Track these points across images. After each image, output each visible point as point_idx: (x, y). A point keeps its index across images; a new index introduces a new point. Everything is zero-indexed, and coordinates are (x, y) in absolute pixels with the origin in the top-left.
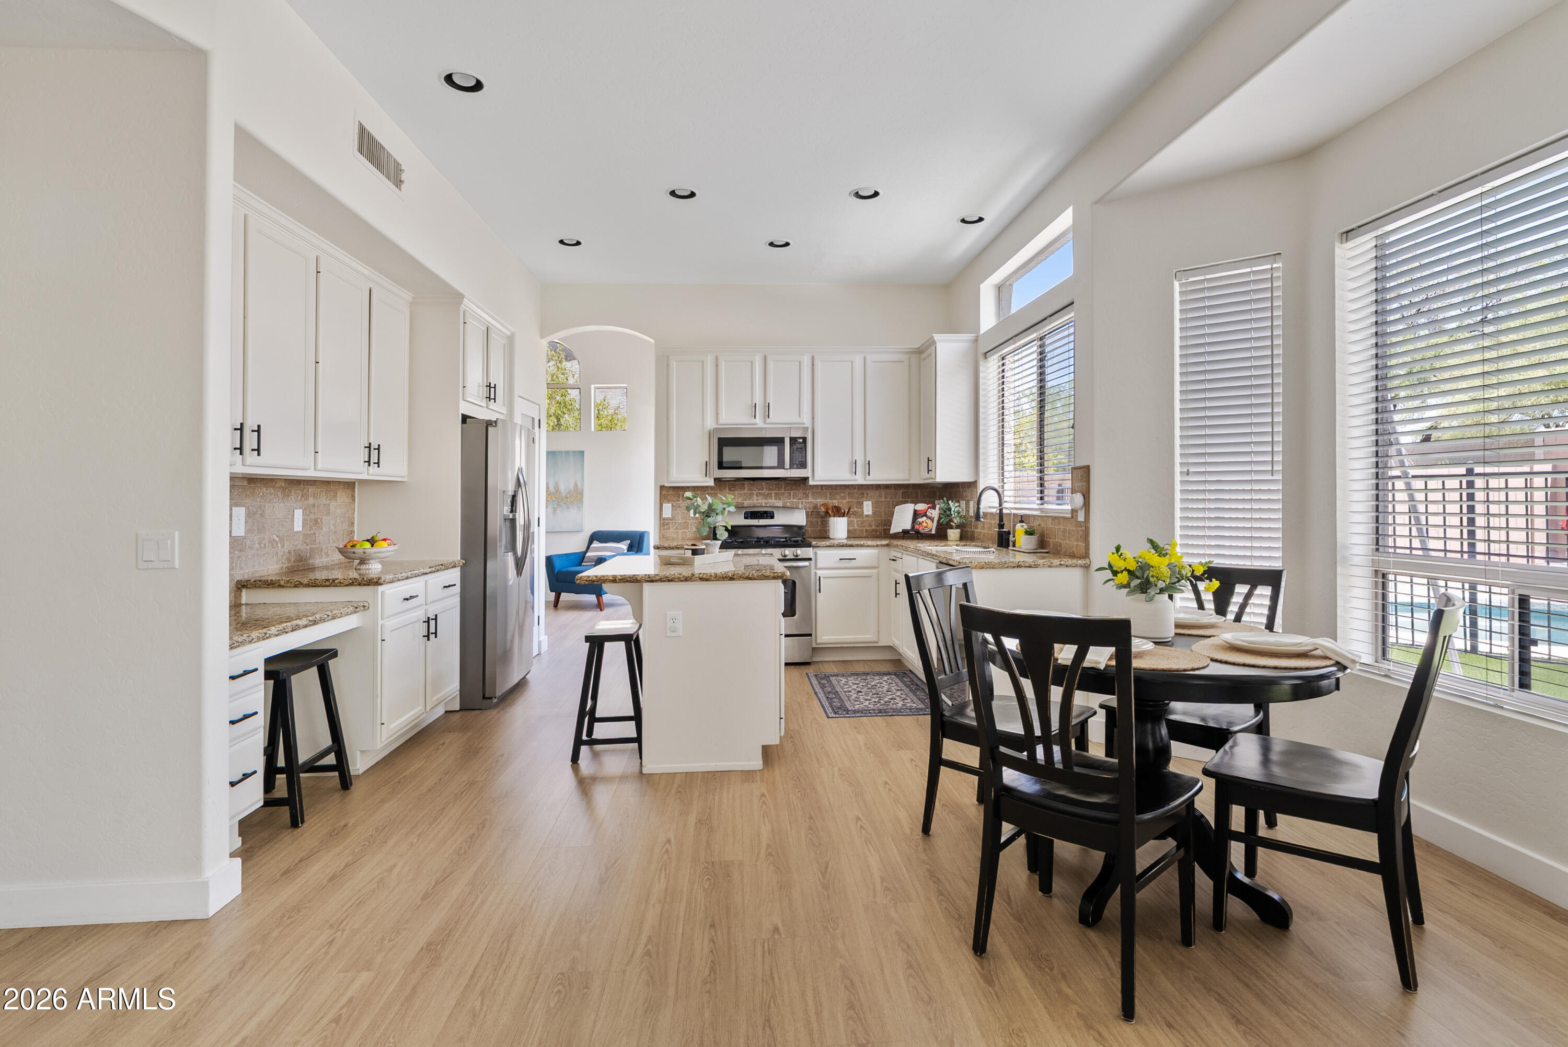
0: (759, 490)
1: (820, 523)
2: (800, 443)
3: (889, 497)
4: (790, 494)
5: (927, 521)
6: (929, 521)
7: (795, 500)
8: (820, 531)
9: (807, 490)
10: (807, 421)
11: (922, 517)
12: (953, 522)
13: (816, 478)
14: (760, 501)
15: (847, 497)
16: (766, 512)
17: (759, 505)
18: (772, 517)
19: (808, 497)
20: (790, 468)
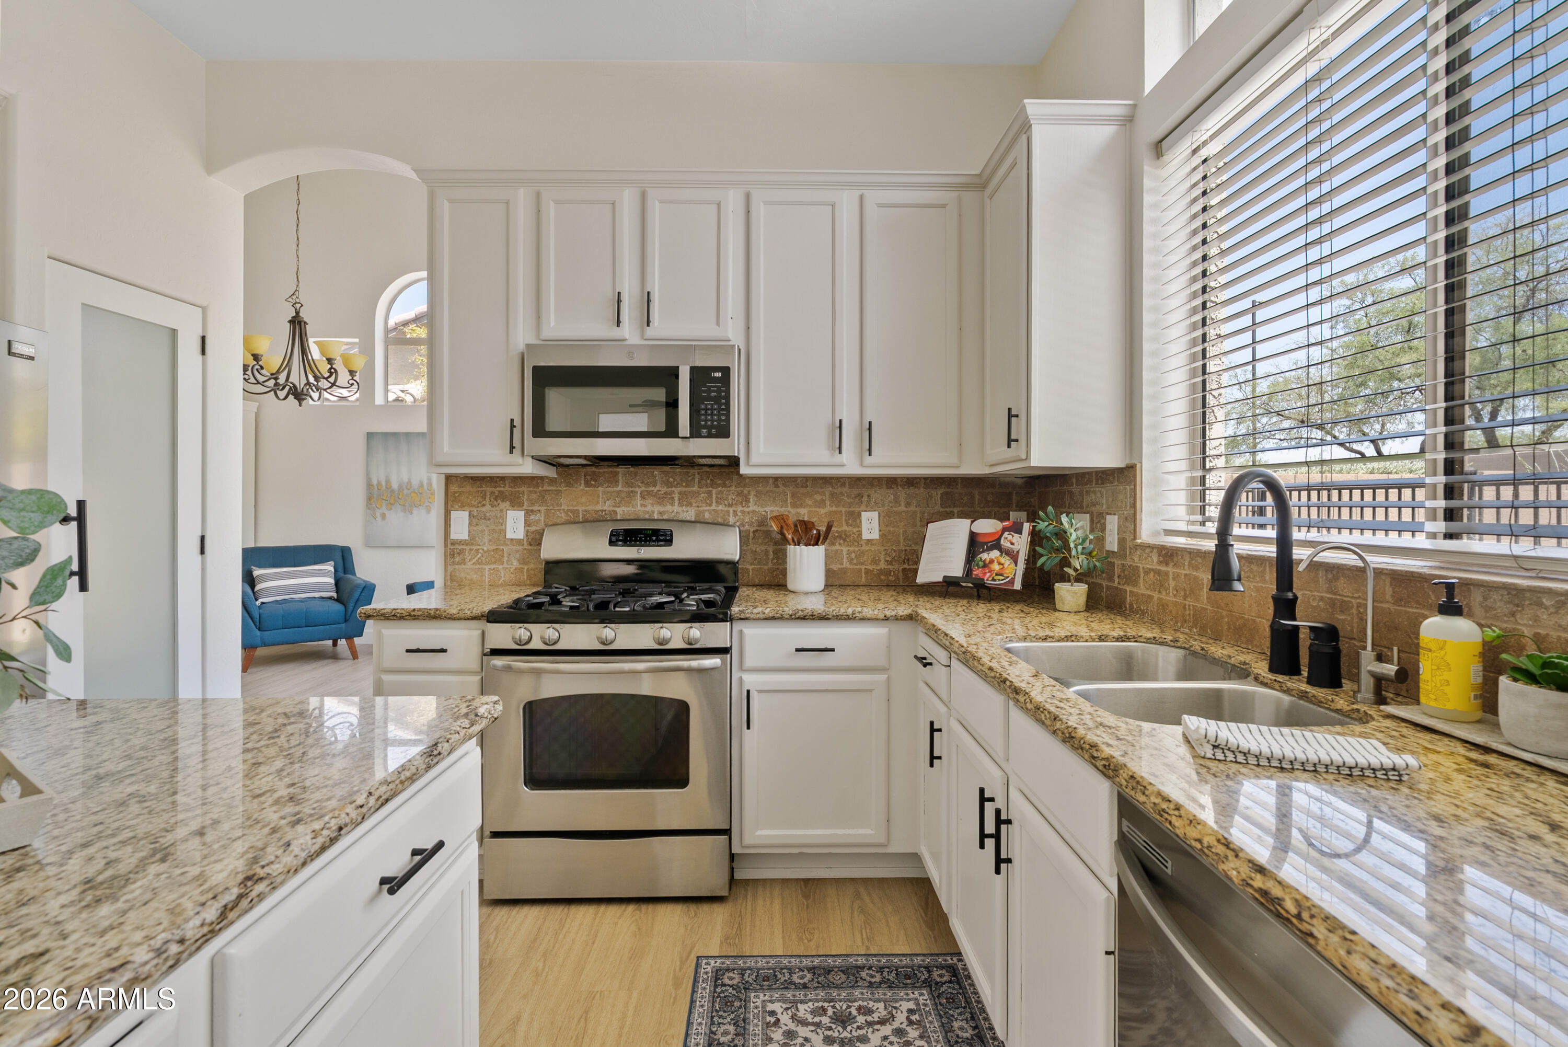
0: (647, 485)
1: (771, 556)
2: (716, 380)
3: (914, 503)
4: (710, 493)
5: (1002, 560)
6: (1006, 561)
7: (720, 507)
8: (771, 571)
9: (745, 486)
10: (733, 333)
11: (990, 549)
12: (1069, 565)
13: (754, 459)
14: (649, 508)
15: (828, 503)
16: (656, 532)
17: (647, 516)
18: (669, 542)
19: (748, 501)
20: (692, 436)
